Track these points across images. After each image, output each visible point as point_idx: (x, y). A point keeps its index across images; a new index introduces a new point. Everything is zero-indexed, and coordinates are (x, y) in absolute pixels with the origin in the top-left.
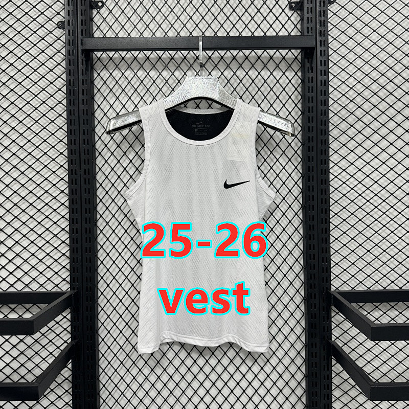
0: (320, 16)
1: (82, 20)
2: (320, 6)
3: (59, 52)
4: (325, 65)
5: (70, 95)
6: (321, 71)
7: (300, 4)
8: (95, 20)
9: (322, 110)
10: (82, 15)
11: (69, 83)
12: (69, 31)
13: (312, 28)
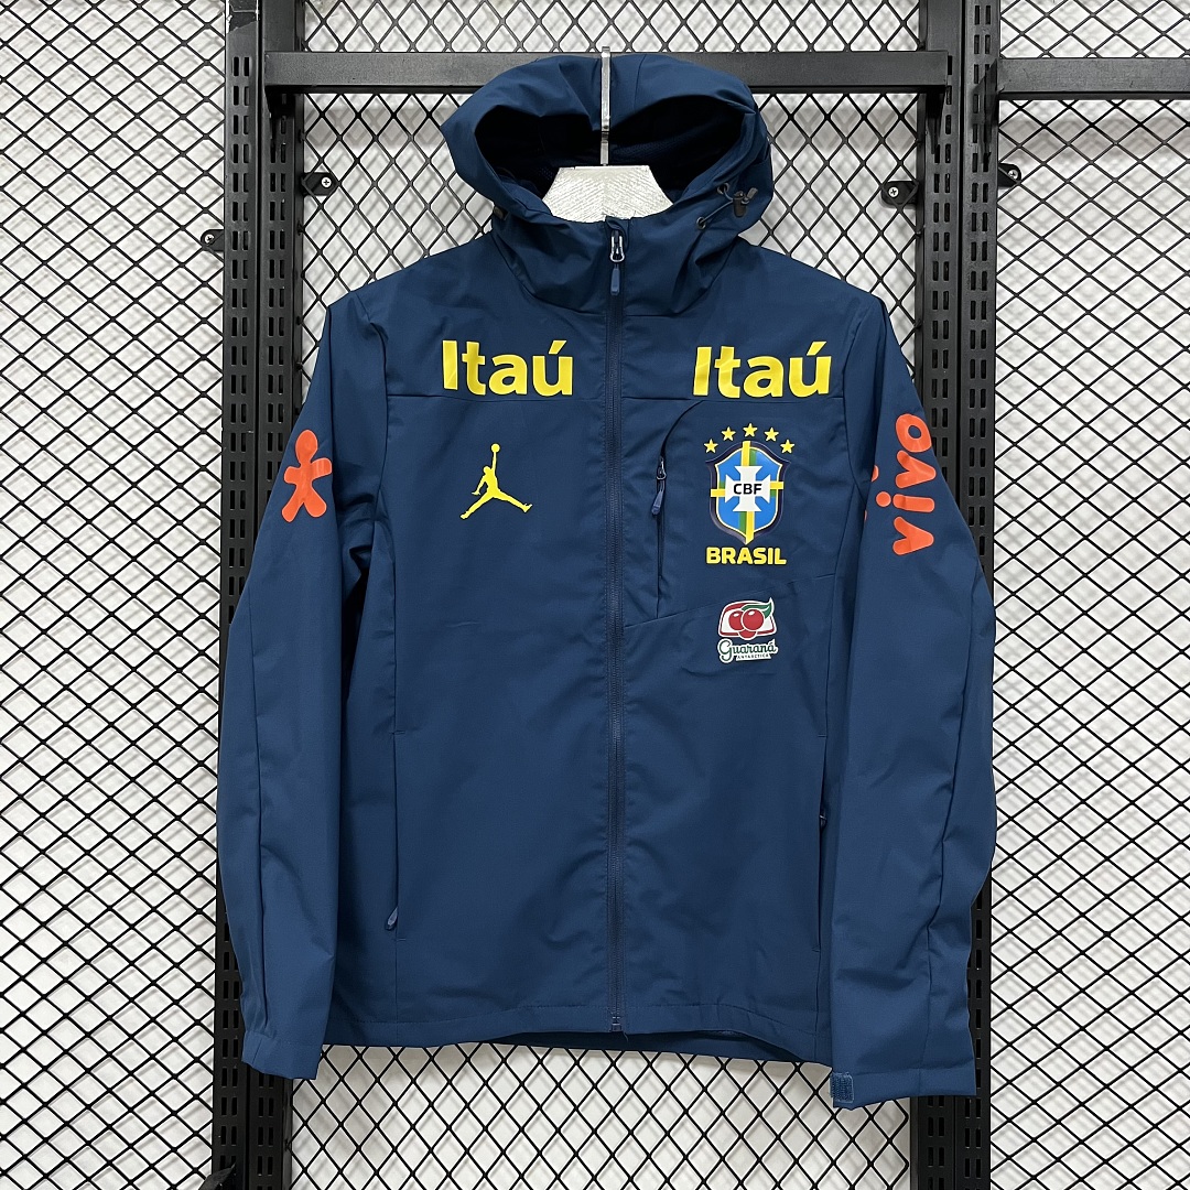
0: (974, 229)
1: (272, 234)
2: (974, 200)
3: (204, 321)
4: (984, 376)
5: (233, 448)
6: (973, 392)
7: (914, 192)
8: (311, 229)
9: (972, 508)
10: (272, 218)
11: (230, 413)
12: (235, 263)
13: (947, 264)
